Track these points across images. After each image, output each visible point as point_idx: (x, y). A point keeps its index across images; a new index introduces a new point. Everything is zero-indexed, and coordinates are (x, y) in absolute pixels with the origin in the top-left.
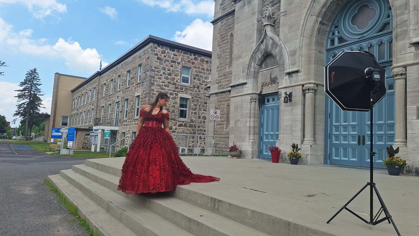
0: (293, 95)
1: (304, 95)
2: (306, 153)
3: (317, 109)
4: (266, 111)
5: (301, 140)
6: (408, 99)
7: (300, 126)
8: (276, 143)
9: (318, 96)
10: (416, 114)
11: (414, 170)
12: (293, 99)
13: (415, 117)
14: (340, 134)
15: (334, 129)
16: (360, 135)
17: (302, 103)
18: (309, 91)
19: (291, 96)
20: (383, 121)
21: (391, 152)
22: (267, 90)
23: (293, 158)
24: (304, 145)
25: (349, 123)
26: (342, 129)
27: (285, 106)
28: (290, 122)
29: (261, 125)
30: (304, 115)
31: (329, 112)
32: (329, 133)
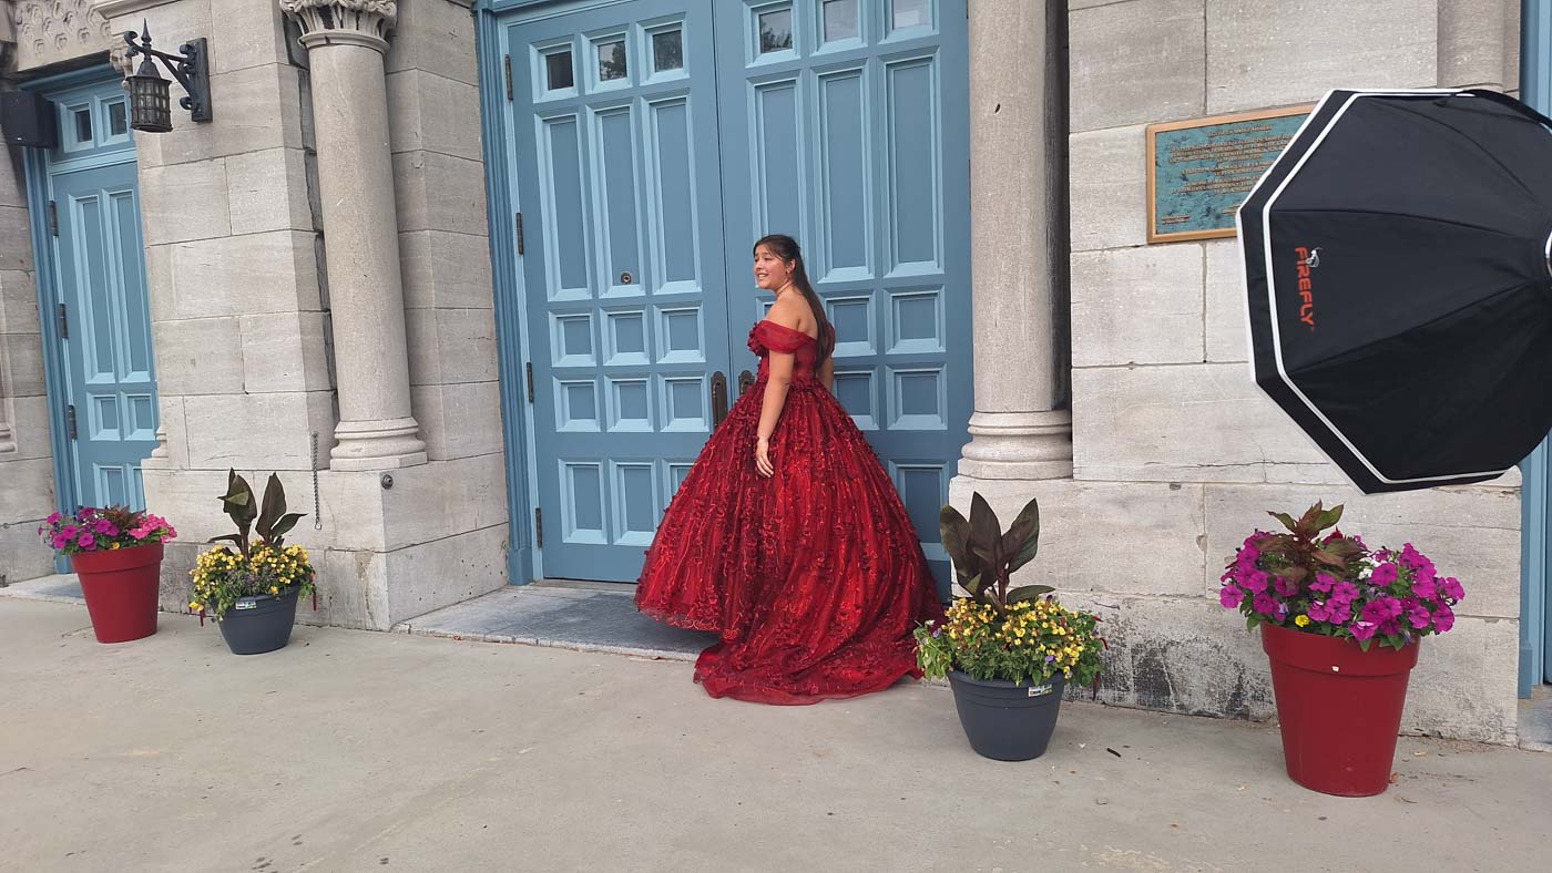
0: (218, 60)
1: (301, 65)
2: (356, 540)
3: (418, 185)
4: (74, 212)
5: (308, 440)
6: (1079, 72)
7: (295, 324)
8: (143, 462)
9: (413, 81)
10: (1140, 197)
11: (1126, 666)
12: (222, 96)
13: (1132, 227)
14: (600, 370)
15: (556, 331)
16: (726, 375)
17: (286, 136)
18: (329, 25)
19: (201, 68)
20: (865, 269)
21: (979, 553)
22: (49, 36)
23: (243, 605)
24: (340, 478)
25: (649, 287)
26: (607, 329)
27: (172, 160)
28: (222, 293)
29: (61, 322)
30: (321, 235)
31: (515, 210)
32: (529, 365)
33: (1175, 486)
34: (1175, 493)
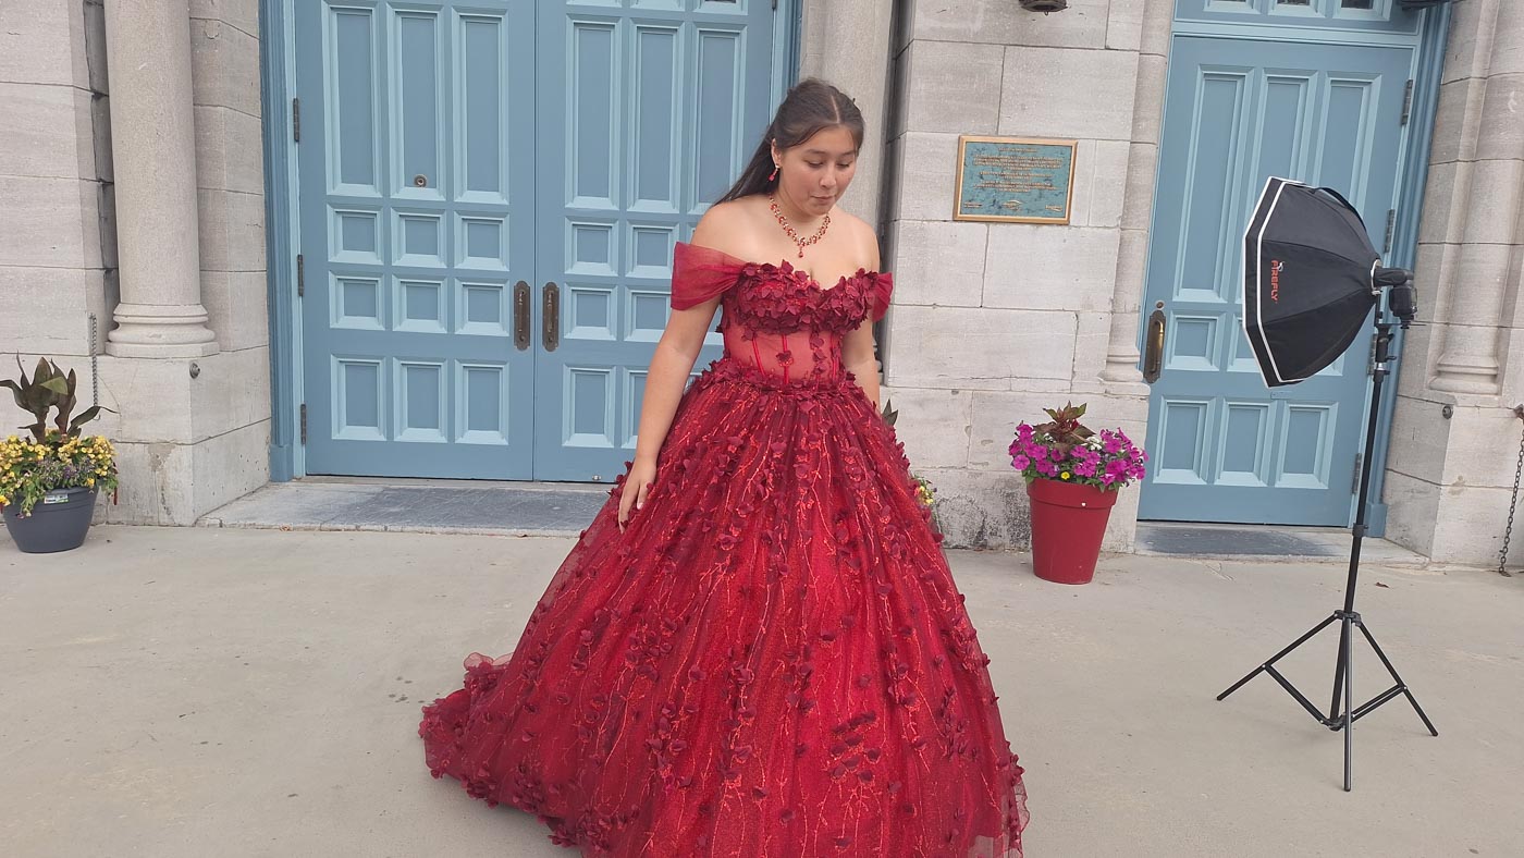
2: (152, 431)
3: (211, 57)
5: (86, 322)
10: (951, 185)
13: (944, 208)
14: (387, 270)
15: (334, 226)
16: (528, 284)
20: (670, 204)
23: (48, 500)
25: (449, 192)
26: (398, 229)
31: (291, 95)
32: (300, 257)
33: (955, 392)
34: (955, 397)
